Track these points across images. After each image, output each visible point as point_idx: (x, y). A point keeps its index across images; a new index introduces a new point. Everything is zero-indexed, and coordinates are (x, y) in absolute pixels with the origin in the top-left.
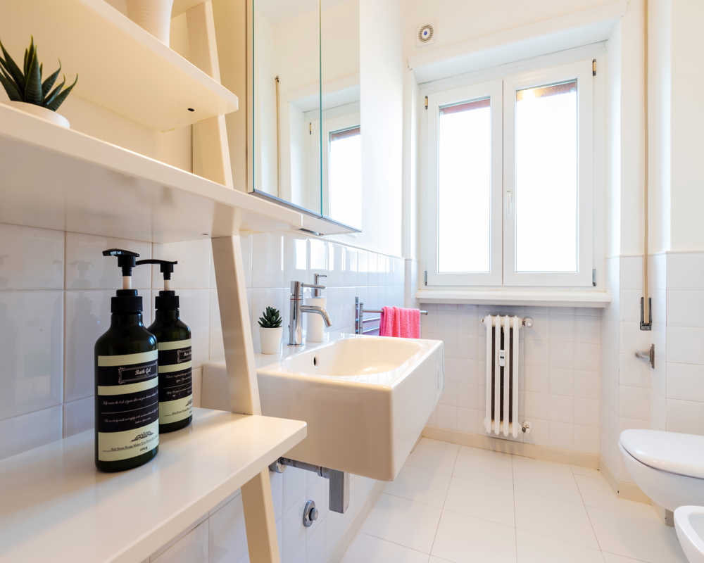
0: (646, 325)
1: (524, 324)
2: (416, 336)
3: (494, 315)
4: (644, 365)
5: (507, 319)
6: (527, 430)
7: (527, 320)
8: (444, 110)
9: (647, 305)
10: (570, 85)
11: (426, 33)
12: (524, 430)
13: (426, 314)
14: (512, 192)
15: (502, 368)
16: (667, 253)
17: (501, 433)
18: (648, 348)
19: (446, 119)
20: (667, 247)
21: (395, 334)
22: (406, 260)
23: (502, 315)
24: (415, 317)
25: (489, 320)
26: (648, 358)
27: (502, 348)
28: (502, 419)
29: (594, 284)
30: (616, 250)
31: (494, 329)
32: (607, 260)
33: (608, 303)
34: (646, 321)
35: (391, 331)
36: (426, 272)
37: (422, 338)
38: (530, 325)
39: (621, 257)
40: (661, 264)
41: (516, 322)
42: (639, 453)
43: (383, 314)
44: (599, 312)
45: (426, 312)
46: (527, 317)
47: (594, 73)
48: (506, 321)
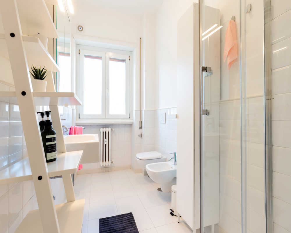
0: (141, 128)
1: (112, 130)
2: (81, 134)
3: (103, 128)
4: (140, 138)
5: (107, 129)
6: (113, 163)
7: (113, 129)
8: (86, 56)
9: (141, 122)
10: (123, 61)
11: (80, 28)
12: (112, 163)
13: (84, 128)
14: (108, 89)
15: (106, 145)
16: (145, 110)
17: (106, 165)
18: (141, 134)
19: (86, 59)
20: (144, 109)
21: (75, 134)
22: (72, 109)
23: (106, 128)
24: (81, 129)
25: (102, 130)
26: (141, 136)
27: (106, 138)
28: (106, 161)
29: (130, 118)
30: (134, 109)
31: (103, 132)
32: (132, 111)
33: (133, 123)
34: (141, 127)
35: (74, 133)
36: (79, 114)
37: (83, 134)
38: (114, 130)
39: (136, 110)
40: (143, 112)
41: (110, 130)
42: (140, 157)
43: (71, 129)
44: (131, 125)
45: (84, 127)
46: (113, 128)
47: (129, 60)
48: (107, 130)
